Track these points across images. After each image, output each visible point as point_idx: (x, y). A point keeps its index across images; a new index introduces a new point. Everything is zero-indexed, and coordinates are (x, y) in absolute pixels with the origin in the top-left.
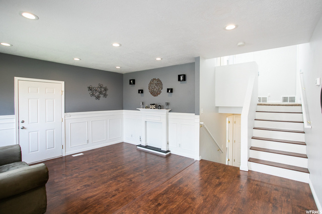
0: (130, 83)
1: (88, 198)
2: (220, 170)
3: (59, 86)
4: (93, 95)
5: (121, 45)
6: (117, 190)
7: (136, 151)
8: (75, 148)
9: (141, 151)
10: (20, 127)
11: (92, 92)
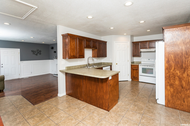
0: (52, 49)
3: (18, 51)
5: (34, 37)
7: (53, 76)
8: (25, 75)
10: (1, 66)
11: (34, 53)
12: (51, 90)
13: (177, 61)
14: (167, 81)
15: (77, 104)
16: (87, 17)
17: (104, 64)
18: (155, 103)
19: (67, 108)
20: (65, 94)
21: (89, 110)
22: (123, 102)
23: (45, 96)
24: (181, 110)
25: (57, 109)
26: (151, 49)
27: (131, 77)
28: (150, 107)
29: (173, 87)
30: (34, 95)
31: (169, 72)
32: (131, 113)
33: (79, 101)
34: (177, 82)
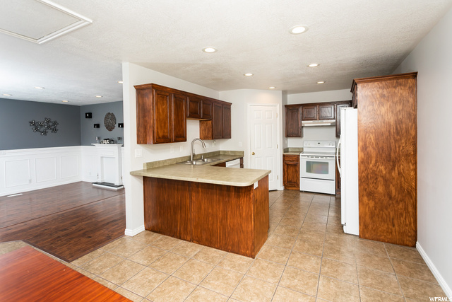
0: (86, 117)
4: (36, 130)
8: (12, 188)
11: (36, 128)
12: (103, 223)
13: (380, 146)
14: (362, 187)
15: (178, 250)
16: (203, 50)
17: (225, 154)
18: (339, 233)
19: (158, 260)
20: (142, 228)
21: (210, 260)
22: (277, 236)
23: (90, 237)
24: (388, 242)
25: (134, 266)
26: (324, 121)
27: (284, 182)
28: (332, 241)
29: (374, 199)
30: (59, 237)
31: (367, 168)
32: (299, 256)
33: (181, 241)
34: (381, 189)
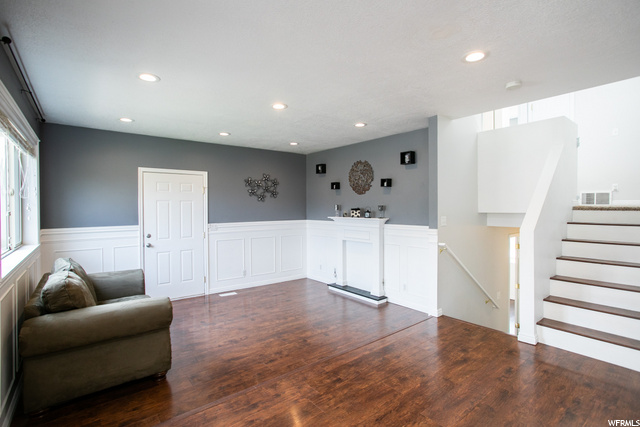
0: (318, 172)
1: (233, 359)
2: (474, 338)
3: (199, 179)
4: (253, 193)
5: (287, 106)
6: (279, 353)
7: (326, 294)
8: (224, 283)
9: (335, 295)
10: (146, 244)
11: (253, 189)
